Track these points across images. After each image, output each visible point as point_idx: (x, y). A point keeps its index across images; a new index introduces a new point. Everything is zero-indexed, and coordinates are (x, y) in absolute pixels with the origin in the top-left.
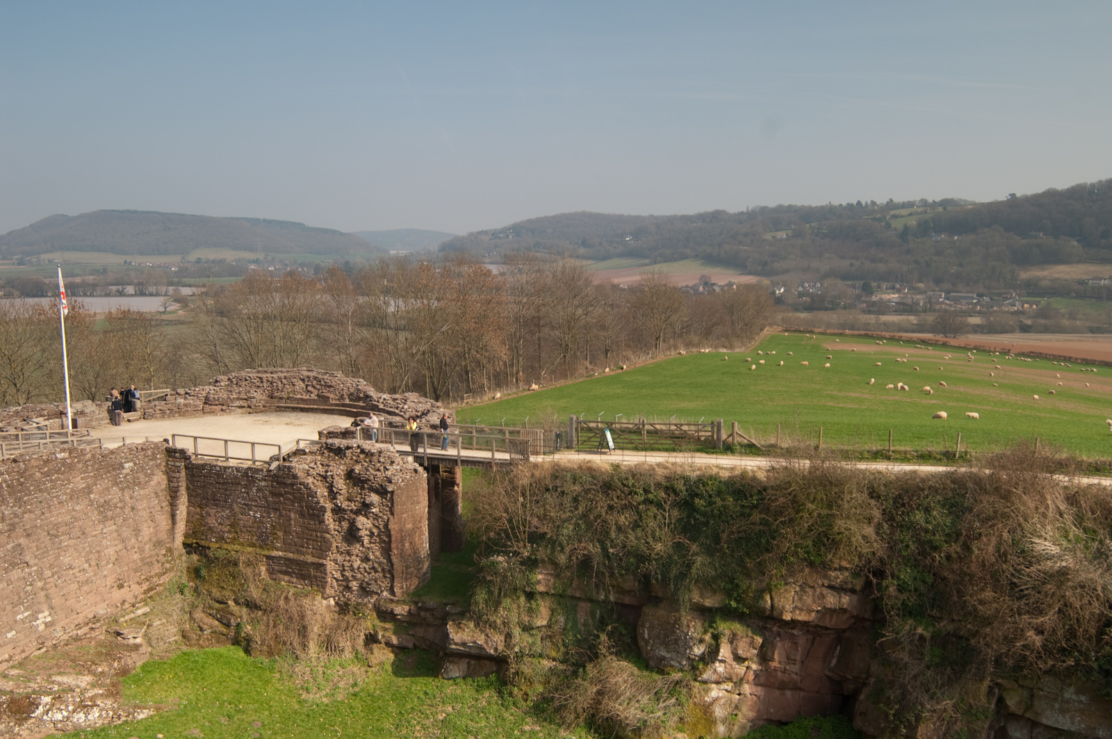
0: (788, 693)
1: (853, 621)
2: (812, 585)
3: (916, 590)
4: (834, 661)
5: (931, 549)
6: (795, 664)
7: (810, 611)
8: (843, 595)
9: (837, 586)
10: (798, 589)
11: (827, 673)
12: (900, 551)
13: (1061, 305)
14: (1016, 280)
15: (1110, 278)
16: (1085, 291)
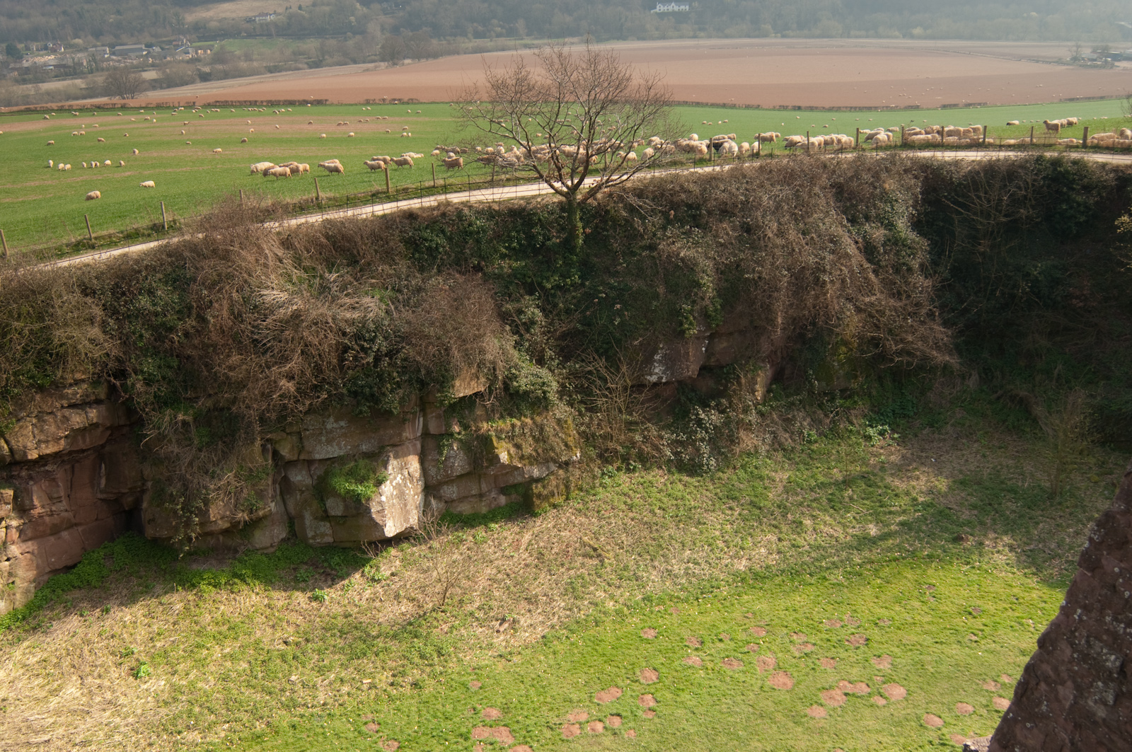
0: (65, 534)
1: (109, 433)
2: (50, 411)
3: (164, 378)
4: (103, 482)
5: (166, 332)
6: (60, 502)
7: (57, 440)
8: (88, 409)
9: (78, 402)
10: (34, 421)
11: (100, 496)
12: (135, 343)
13: (234, 47)
14: (183, 24)
15: (275, 13)
16: (254, 29)
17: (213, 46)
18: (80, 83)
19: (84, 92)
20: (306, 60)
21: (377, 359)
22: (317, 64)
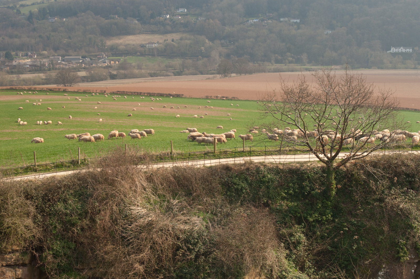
3: (65, 254)
5: (71, 226)
8: (17, 269)
9: (12, 264)
12: (51, 231)
13: (132, 61)
14: (105, 46)
15: (158, 43)
16: (145, 51)
17: (120, 59)
18: (42, 75)
19: (44, 81)
20: (173, 71)
21: (197, 257)
22: (179, 73)
